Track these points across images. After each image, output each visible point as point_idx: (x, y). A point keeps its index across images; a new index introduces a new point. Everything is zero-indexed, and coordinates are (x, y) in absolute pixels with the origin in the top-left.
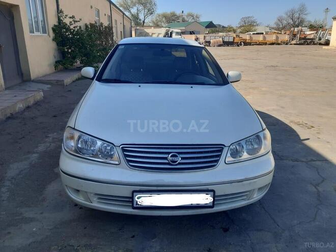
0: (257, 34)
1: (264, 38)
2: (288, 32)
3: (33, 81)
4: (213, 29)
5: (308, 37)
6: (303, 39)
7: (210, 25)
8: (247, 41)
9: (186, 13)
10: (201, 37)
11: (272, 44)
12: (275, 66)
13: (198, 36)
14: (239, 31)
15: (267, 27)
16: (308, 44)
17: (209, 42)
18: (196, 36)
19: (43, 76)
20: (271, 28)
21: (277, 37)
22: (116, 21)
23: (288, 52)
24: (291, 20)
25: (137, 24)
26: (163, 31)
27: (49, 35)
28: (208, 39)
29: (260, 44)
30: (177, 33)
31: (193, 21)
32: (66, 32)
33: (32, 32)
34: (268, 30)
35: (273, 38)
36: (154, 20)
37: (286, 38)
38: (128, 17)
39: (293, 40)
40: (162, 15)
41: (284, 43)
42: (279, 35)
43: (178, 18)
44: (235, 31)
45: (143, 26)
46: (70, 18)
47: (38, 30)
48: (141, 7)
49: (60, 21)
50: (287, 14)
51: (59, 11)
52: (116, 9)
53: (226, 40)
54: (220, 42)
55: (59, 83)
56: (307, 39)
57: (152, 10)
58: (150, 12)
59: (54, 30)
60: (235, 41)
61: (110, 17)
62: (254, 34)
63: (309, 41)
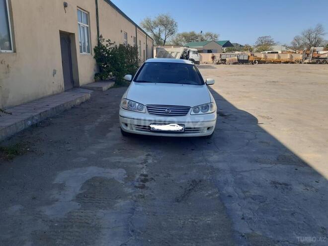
0: (271, 53)
1: (279, 57)
2: (301, 52)
3: (81, 87)
4: (230, 48)
5: (322, 57)
6: (316, 58)
7: (228, 44)
8: (262, 59)
9: (204, 33)
10: (217, 55)
11: (287, 62)
12: (275, 82)
13: (215, 54)
14: (255, 50)
15: (284, 46)
16: (320, 63)
17: (225, 60)
18: (213, 55)
19: (87, 85)
20: (287, 47)
21: (292, 56)
22: (140, 41)
23: (297, 70)
24: (308, 40)
25: (159, 43)
26: (181, 50)
27: (91, 54)
28: (223, 57)
29: (274, 62)
30: (194, 52)
31: (211, 40)
32: (104, 52)
33: (81, 52)
34: (284, 49)
35: (287, 57)
36: (175, 39)
37: (300, 57)
38: (150, 38)
39: (306, 59)
40: (182, 34)
41: (298, 62)
42: (293, 55)
43: (197, 37)
44: (251, 50)
45: (164, 45)
46: (107, 41)
47: (85, 51)
48: (162, 28)
49: (99, 43)
50: (304, 34)
51: (99, 37)
52: (140, 31)
53: (241, 58)
54: (235, 60)
55: (99, 89)
56: (320, 58)
57: (173, 31)
58: (172, 32)
59: (95, 50)
60: (250, 60)
61: (136, 39)
62: (269, 53)
63: (321, 60)
